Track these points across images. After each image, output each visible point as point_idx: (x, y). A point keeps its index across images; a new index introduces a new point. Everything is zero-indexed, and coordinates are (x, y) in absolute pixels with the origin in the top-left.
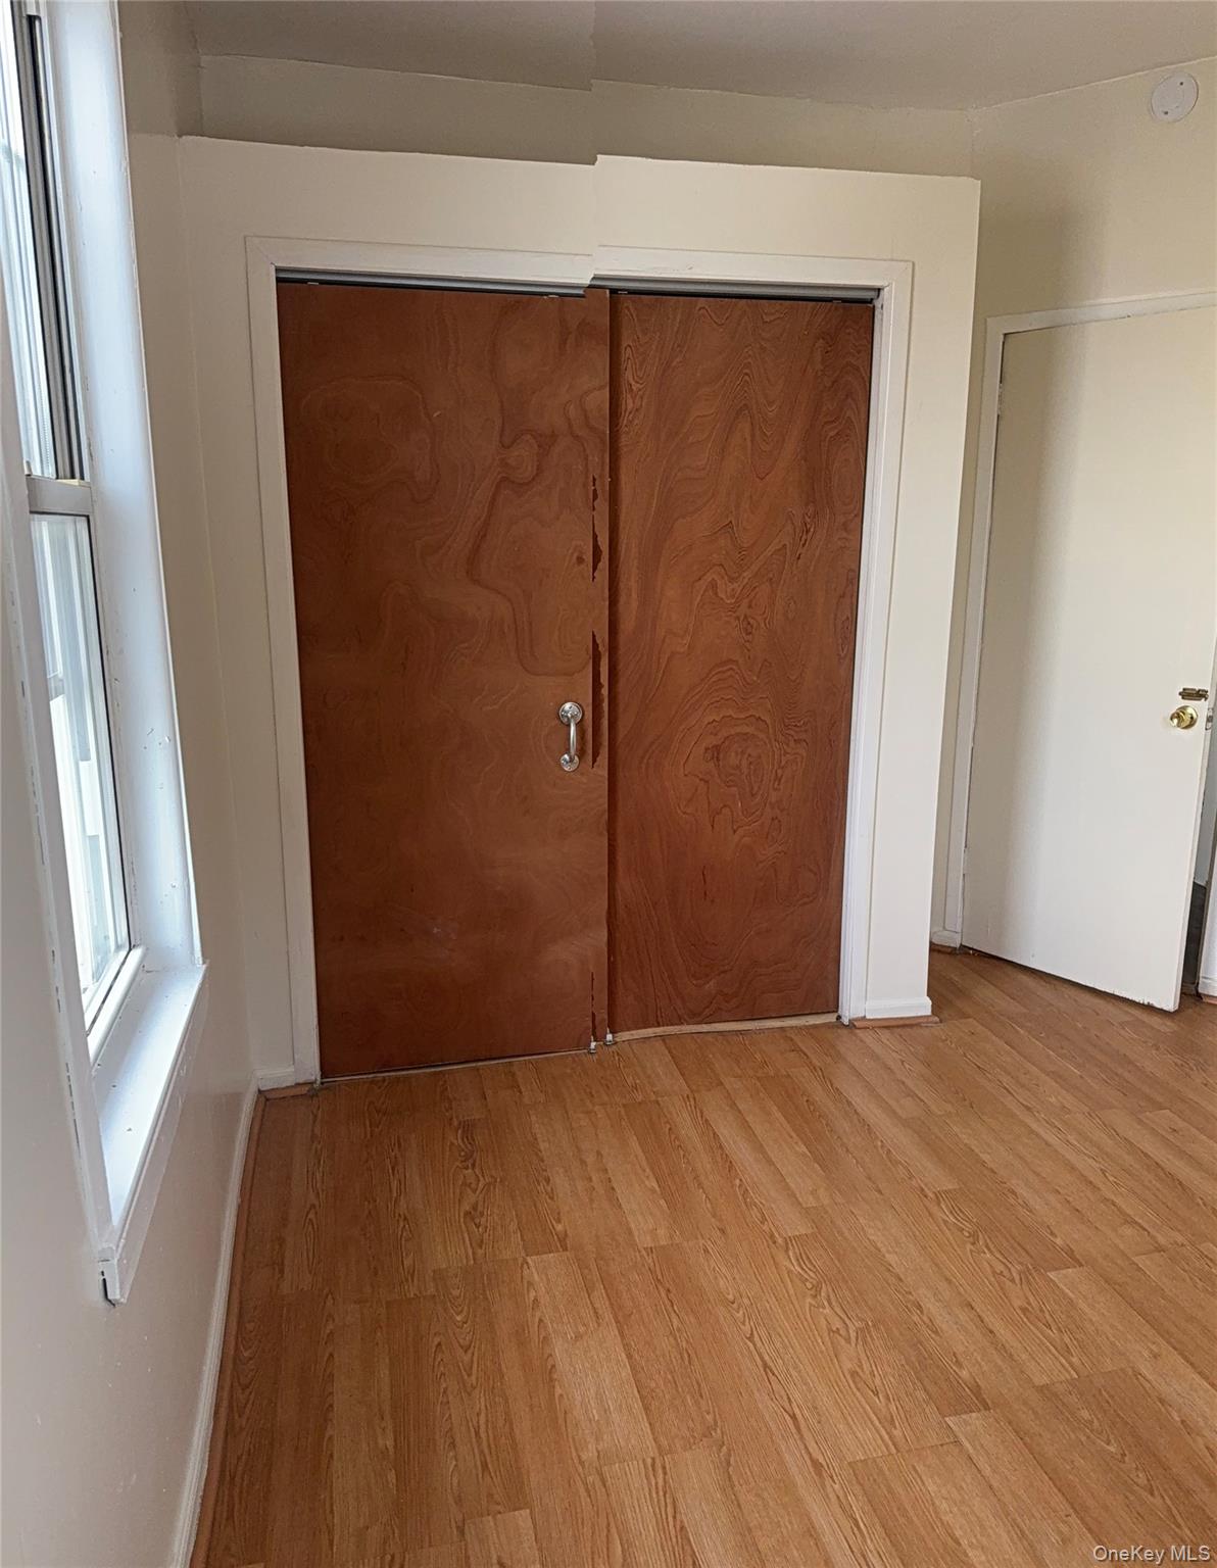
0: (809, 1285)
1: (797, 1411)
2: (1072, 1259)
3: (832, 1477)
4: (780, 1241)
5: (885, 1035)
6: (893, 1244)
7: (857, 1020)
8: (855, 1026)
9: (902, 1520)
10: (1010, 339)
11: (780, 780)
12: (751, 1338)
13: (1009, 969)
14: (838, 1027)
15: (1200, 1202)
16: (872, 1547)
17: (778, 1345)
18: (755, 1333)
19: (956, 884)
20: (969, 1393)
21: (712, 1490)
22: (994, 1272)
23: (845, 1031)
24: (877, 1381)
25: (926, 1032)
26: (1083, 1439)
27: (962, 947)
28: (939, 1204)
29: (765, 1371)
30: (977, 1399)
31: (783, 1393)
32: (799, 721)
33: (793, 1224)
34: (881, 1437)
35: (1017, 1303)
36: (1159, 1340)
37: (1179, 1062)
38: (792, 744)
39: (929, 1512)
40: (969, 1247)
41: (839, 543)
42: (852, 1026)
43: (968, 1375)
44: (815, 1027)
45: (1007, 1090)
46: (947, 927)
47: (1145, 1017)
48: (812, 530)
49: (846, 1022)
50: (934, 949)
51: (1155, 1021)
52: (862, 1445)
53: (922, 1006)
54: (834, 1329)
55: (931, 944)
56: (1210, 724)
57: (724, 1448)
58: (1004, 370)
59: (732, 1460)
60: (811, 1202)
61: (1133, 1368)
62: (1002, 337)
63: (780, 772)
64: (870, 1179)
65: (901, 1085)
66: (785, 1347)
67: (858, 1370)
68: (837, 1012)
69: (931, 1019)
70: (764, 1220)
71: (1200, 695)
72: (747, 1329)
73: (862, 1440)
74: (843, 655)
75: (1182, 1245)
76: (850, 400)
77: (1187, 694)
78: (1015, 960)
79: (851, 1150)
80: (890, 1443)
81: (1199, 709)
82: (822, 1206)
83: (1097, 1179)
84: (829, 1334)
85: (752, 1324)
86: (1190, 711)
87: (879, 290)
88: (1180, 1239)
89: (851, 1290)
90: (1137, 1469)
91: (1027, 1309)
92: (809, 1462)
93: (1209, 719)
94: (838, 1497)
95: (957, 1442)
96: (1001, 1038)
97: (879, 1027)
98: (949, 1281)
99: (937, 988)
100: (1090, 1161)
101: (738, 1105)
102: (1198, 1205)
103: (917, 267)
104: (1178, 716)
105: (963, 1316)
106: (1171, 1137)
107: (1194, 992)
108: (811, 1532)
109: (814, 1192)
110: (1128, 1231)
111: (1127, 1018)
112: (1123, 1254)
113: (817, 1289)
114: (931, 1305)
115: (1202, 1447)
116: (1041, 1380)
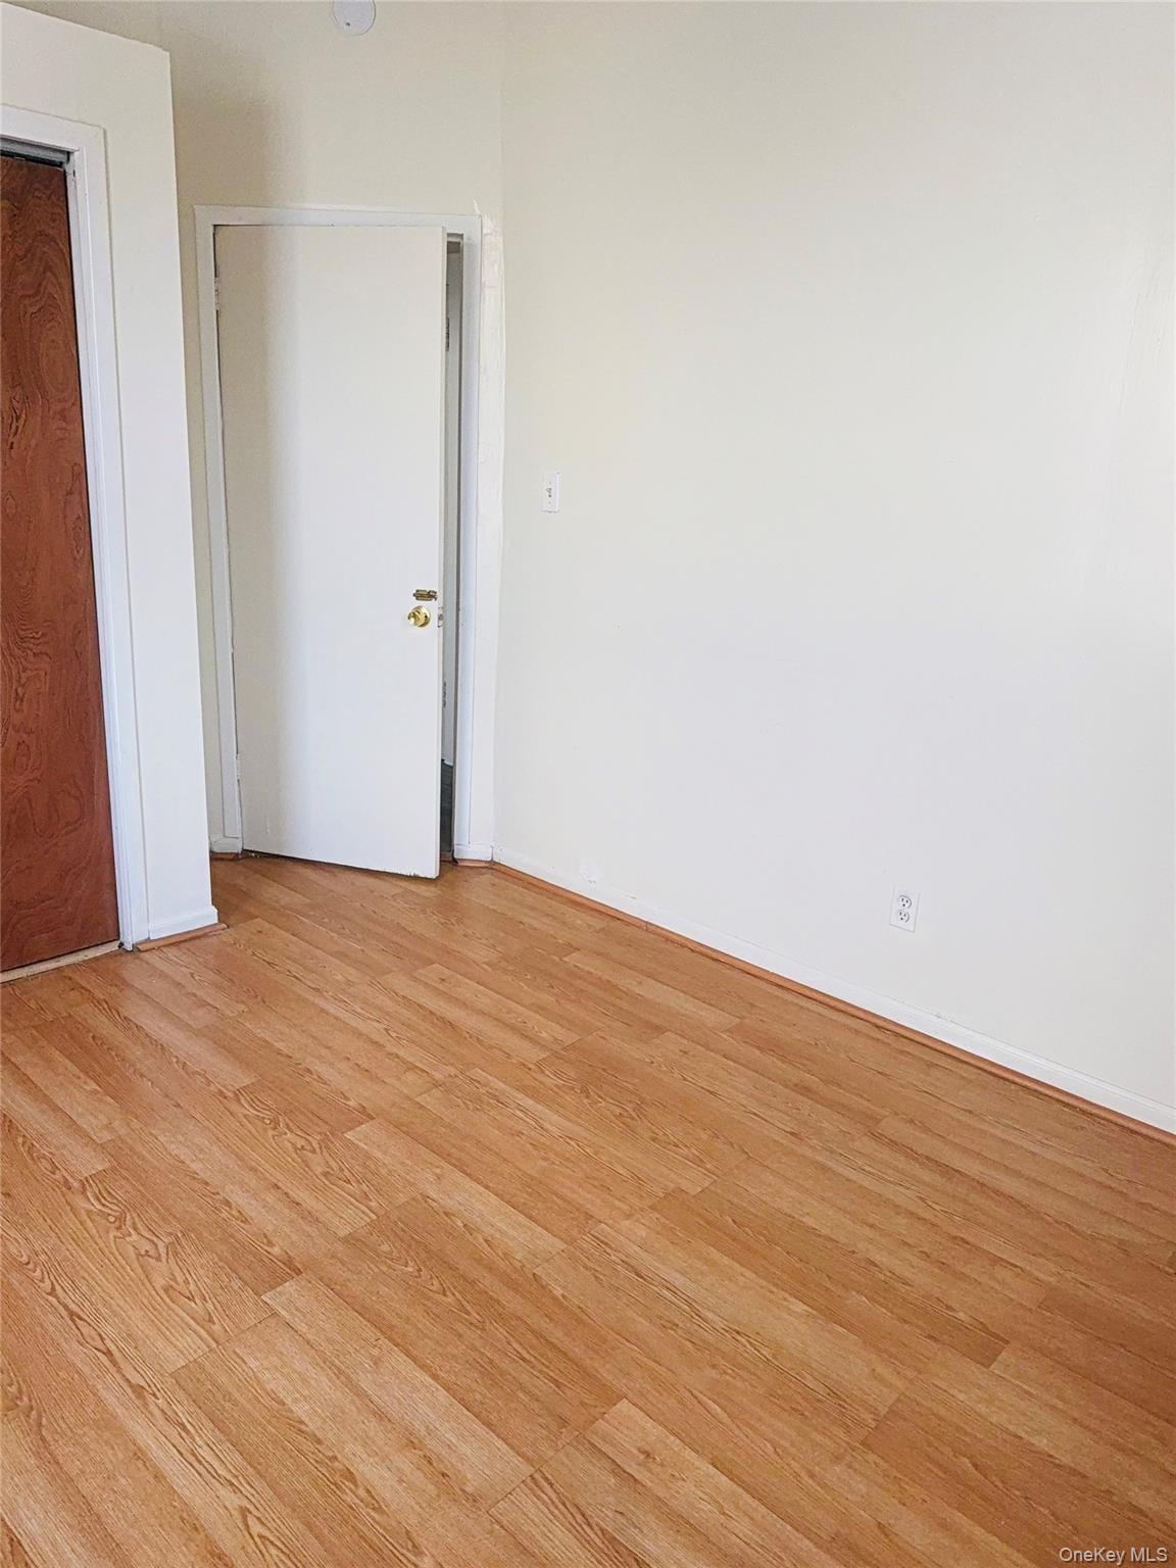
0: (112, 1219)
1: (113, 1348)
2: (366, 1115)
3: (154, 1395)
4: (76, 1184)
5: (172, 953)
6: (197, 1152)
7: (141, 943)
8: (139, 950)
9: (228, 1405)
10: (221, 231)
11: (22, 700)
12: (53, 1292)
13: (290, 865)
14: (121, 954)
15: (467, 1036)
16: (200, 1443)
17: (84, 1289)
18: (57, 1287)
19: (231, 791)
20: (282, 1266)
21: (23, 1459)
22: (296, 1149)
23: (129, 957)
24: (192, 1287)
25: (214, 940)
26: (385, 1269)
27: (244, 851)
28: (239, 1100)
29: (73, 1321)
30: (291, 1268)
31: (93, 1333)
32: (37, 633)
33: (88, 1163)
34: (200, 1337)
35: (319, 1170)
36: (443, 1163)
37: (443, 921)
38: (31, 658)
39: (253, 1387)
40: (271, 1133)
41: (58, 432)
42: (136, 950)
43: (279, 1251)
44: (96, 959)
45: (297, 978)
46: (227, 834)
47: (412, 887)
48: (24, 416)
49: (130, 948)
50: (215, 858)
51: (422, 890)
52: (181, 1352)
53: (208, 915)
54: (143, 1253)
55: (212, 853)
56: (441, 622)
57: (34, 1413)
58: (218, 264)
59: (44, 1421)
60: (106, 1136)
61: (421, 1194)
62: (212, 228)
63: (20, 690)
64: (167, 1096)
65: (193, 998)
66: (91, 1289)
67: (172, 1283)
68: (118, 939)
69: (218, 927)
70: (55, 1169)
71: (430, 596)
72: (47, 1285)
73: (180, 1347)
74: (78, 557)
75: (456, 1076)
76: (49, 274)
77: (419, 595)
78: (295, 856)
79: (146, 1073)
80: (210, 1339)
81: (430, 608)
82: (120, 1137)
83: (382, 1039)
84: (138, 1259)
85: (52, 1277)
86: (423, 610)
87: (68, 154)
88: (452, 1071)
89: (157, 1210)
90: (431, 1278)
91: (328, 1172)
92: (129, 1391)
93: (440, 617)
94: (163, 1411)
95: (275, 1314)
96: (287, 931)
97: (165, 946)
98: (253, 1169)
99: (222, 895)
100: (375, 1024)
101: (13, 1059)
102: (465, 1038)
103: (108, 134)
104: (414, 615)
105: (271, 1198)
106: (441, 987)
107: (451, 859)
108: (139, 1455)
109: (109, 1127)
110: (411, 1077)
111: (398, 891)
112: (408, 1097)
113: (121, 1219)
114: (239, 1199)
115: (482, 1241)
116: (343, 1232)
